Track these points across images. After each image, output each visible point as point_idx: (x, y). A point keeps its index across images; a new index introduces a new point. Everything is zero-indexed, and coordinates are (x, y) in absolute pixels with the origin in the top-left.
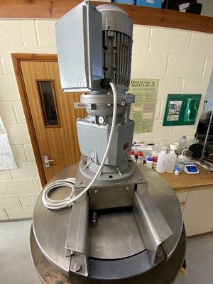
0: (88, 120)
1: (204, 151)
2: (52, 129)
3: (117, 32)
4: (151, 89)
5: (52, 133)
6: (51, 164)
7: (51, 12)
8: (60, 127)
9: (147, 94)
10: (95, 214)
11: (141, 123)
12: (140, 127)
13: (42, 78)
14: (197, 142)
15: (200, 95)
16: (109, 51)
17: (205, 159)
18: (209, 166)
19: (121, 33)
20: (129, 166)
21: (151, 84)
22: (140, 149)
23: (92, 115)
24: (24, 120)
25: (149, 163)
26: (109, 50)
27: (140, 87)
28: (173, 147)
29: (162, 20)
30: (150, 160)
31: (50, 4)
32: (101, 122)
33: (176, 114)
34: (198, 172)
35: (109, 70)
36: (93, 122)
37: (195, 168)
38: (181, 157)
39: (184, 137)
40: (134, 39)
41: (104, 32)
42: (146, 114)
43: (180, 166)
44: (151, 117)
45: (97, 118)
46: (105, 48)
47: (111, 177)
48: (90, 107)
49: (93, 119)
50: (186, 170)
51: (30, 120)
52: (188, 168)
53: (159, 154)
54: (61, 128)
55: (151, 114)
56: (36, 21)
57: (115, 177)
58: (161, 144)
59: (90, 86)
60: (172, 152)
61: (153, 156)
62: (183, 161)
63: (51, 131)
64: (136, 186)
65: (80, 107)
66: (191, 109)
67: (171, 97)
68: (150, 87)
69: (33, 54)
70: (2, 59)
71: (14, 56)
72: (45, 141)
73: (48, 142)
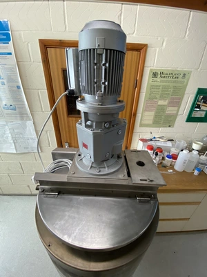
4: (181, 82)
9: (175, 87)
11: (163, 117)
12: (162, 122)
22: (159, 144)
24: (49, 109)
25: (168, 160)
27: (169, 79)
28: (196, 147)
29: (206, 3)
33: (202, 111)
38: (203, 157)
42: (170, 108)
43: (201, 167)
44: (175, 112)
50: (206, 171)
53: (181, 153)
55: (176, 108)
56: (65, 2)
60: (195, 152)
61: (172, 153)
63: (73, 120)
67: (201, 92)
68: (180, 79)
69: (60, 40)
70: (29, 45)
71: (41, 41)
72: (67, 129)
73: (69, 131)
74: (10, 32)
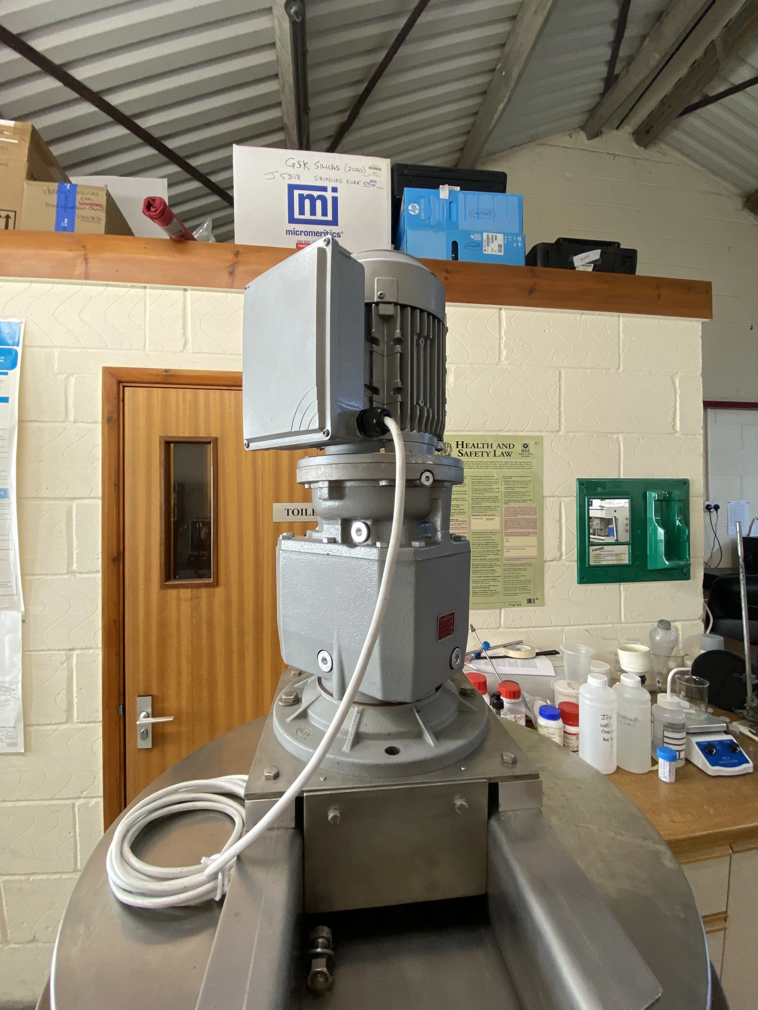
0: (315, 535)
2: (186, 593)
3: (403, 307)
4: (521, 465)
5: (185, 607)
7: (231, 273)
8: (216, 584)
9: (507, 479)
10: (324, 933)
11: (499, 570)
12: (500, 587)
14: (714, 643)
15: (685, 482)
16: (381, 349)
19: (414, 309)
20: (463, 711)
22: (506, 669)
23: (329, 517)
24: (97, 562)
25: (550, 728)
26: (384, 345)
28: (630, 662)
29: (531, 291)
30: (550, 713)
31: (231, 257)
32: (357, 538)
33: (617, 543)
34: (748, 767)
35: (384, 392)
36: (332, 541)
37: (731, 748)
38: (667, 700)
39: (666, 625)
40: (449, 323)
41: (368, 306)
42: (513, 541)
44: (533, 552)
45: (346, 524)
46: (371, 340)
47: (392, 751)
48: (325, 492)
49: (334, 530)
50: (699, 759)
51: (116, 560)
52: (707, 749)
53: (582, 689)
54: (219, 592)
55: (532, 540)
56: (189, 293)
57: (410, 753)
58: (583, 650)
59: (328, 427)
60: (630, 681)
61: (559, 700)
62: (680, 718)
63: (182, 598)
64: (493, 789)
65: (291, 518)
66: (666, 523)
68: (515, 458)
69: (166, 371)
70: (73, 380)
71: (108, 372)
72: (154, 639)
73: (163, 643)
74: (19, 349)
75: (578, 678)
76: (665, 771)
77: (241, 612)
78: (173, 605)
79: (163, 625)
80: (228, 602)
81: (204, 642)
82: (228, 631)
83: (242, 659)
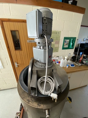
0: (37, 47)
1: (77, 59)
2: (18, 51)
3: (47, 18)
5: (18, 53)
6: (18, 66)
7: (16, 1)
8: (22, 50)
9: (56, 37)
12: (54, 50)
13: (13, 29)
14: (74, 55)
15: (76, 38)
17: (77, 61)
18: (78, 64)
20: (51, 64)
21: (58, 33)
22: (54, 58)
25: (57, 64)
26: (44, 24)
27: (54, 34)
28: (66, 58)
29: (62, 7)
30: (57, 62)
32: (41, 48)
33: (67, 45)
35: (44, 31)
37: (73, 65)
38: (68, 61)
39: (70, 54)
41: (42, 18)
42: (56, 45)
43: (68, 64)
44: (58, 46)
46: (43, 23)
48: (38, 43)
50: (70, 66)
51: (8, 48)
52: (71, 65)
53: (61, 60)
55: (58, 45)
56: (10, 4)
58: (62, 56)
59: (38, 37)
60: (66, 59)
63: (18, 52)
64: (53, 70)
65: (30, 42)
66: (72, 43)
67: (65, 38)
68: (57, 34)
72: (15, 56)
73: (17, 57)
75: (61, 59)
76: (67, 67)
77: (25, 53)
78: (17, 53)
79: (16, 55)
80: (23, 52)
81: (21, 57)
82: (24, 55)
83: (26, 58)
